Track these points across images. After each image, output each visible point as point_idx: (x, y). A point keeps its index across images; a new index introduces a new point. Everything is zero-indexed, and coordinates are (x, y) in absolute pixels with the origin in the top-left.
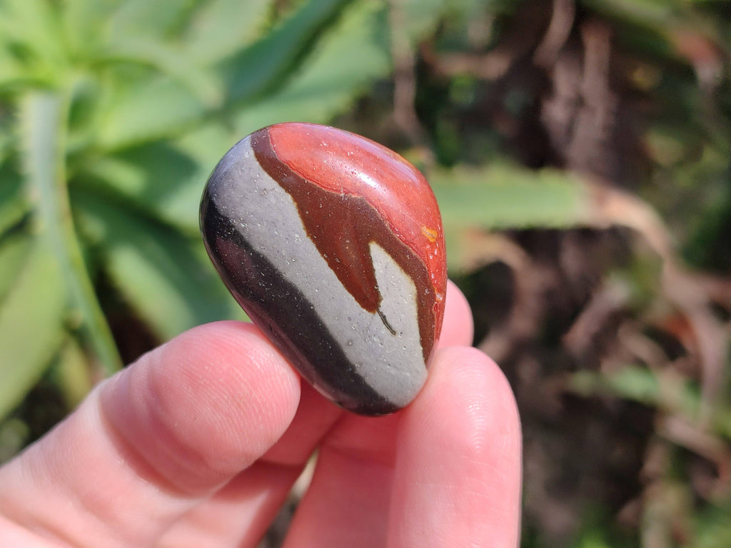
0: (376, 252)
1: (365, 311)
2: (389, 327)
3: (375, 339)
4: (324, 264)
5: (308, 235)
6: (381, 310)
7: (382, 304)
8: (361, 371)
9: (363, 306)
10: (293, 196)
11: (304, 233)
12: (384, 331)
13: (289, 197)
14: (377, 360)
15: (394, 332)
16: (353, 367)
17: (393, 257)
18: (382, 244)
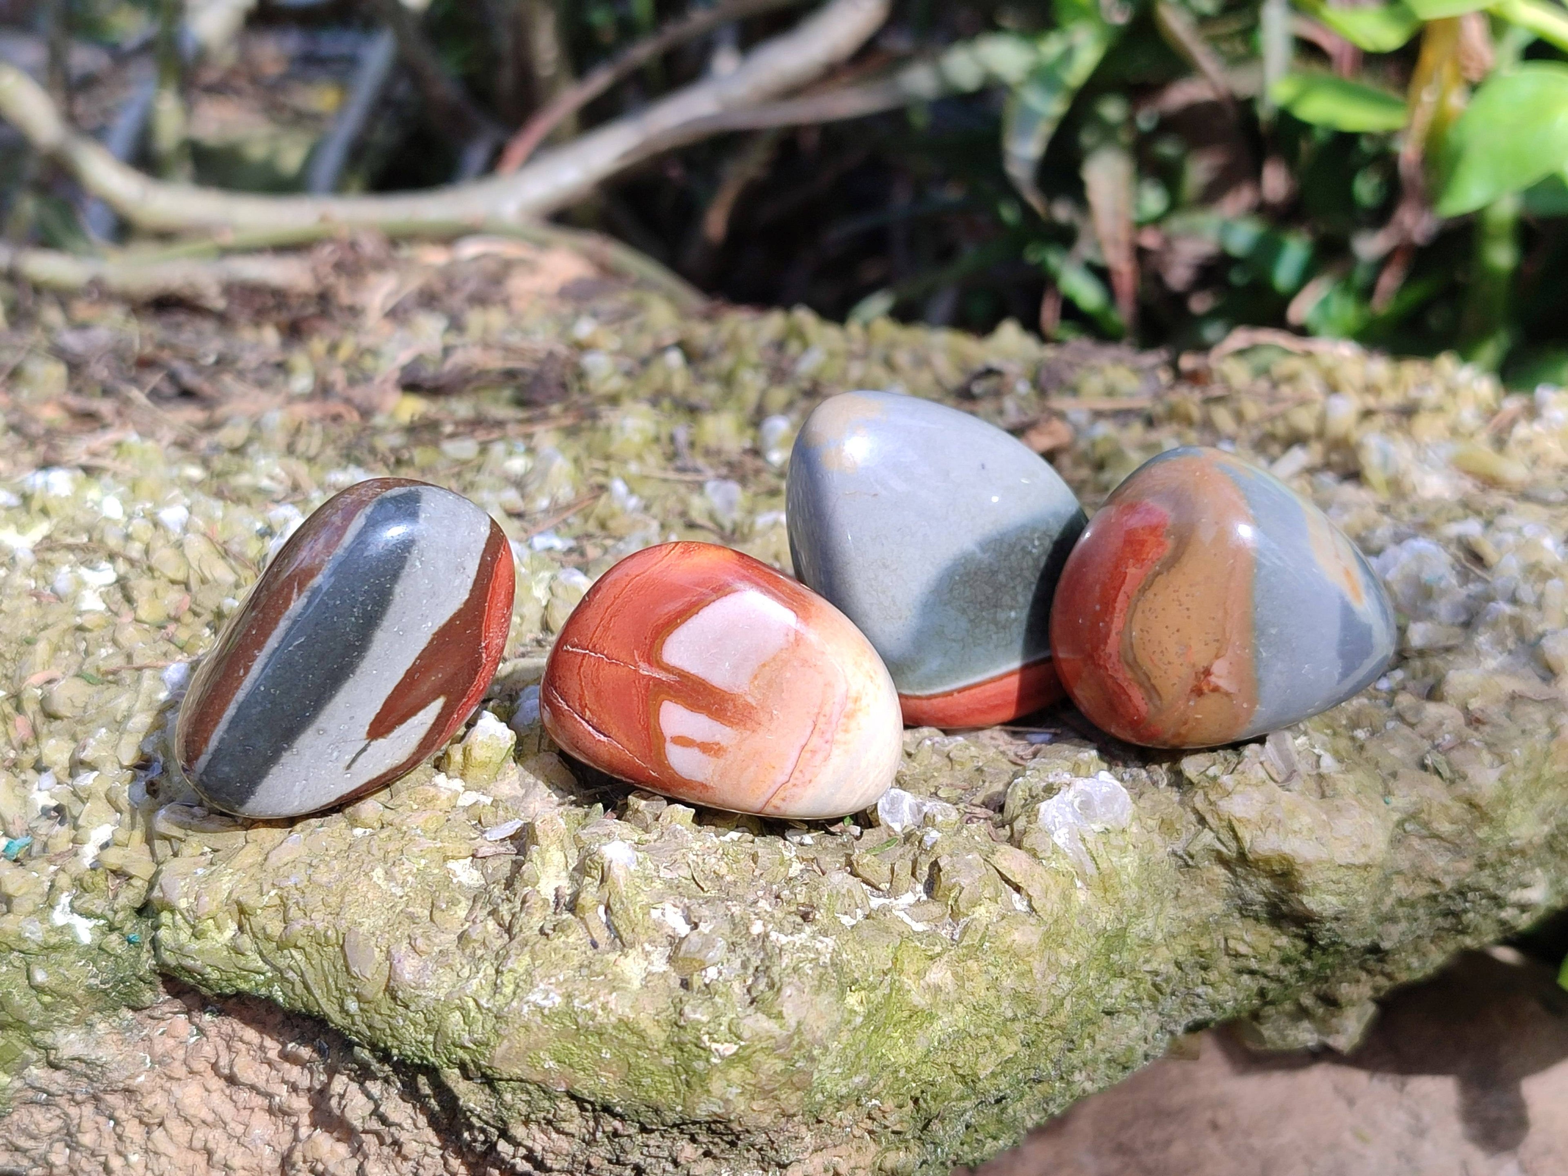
0: (436, 707)
1: (367, 728)
2: (354, 760)
3: (335, 754)
4: (409, 665)
5: (435, 634)
6: (373, 743)
7: (381, 741)
8: (286, 757)
9: (372, 725)
10: (468, 600)
11: (435, 629)
12: (348, 758)
13: (467, 597)
14: (308, 767)
15: (349, 767)
16: (290, 747)
17: (434, 724)
18: (444, 708)
